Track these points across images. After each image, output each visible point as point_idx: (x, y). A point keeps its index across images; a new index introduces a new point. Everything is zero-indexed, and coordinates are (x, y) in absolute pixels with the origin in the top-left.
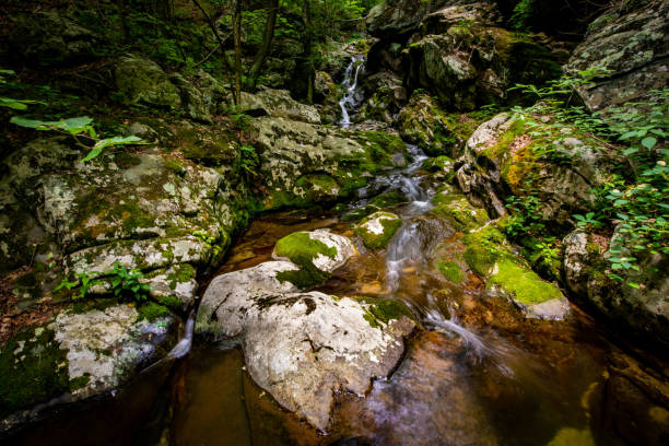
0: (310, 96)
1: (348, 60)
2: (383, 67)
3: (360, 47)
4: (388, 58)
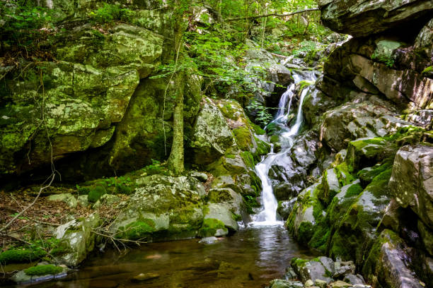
0: (178, 153)
1: (285, 80)
2: (359, 91)
3: (311, 60)
4: (368, 72)
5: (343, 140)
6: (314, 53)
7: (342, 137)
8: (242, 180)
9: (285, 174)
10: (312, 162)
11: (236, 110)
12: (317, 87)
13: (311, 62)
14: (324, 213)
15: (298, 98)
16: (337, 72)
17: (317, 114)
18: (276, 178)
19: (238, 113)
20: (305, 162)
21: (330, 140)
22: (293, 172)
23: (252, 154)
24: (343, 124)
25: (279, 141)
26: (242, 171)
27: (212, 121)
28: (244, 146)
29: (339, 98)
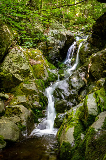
5: (102, 72)
6: (89, 28)
7: (102, 69)
8: (33, 99)
9: (63, 94)
10: (82, 87)
11: (38, 54)
12: (88, 41)
13: (87, 33)
14: (82, 136)
15: (77, 49)
16: (100, 30)
17: (87, 57)
18: (58, 97)
19: (39, 56)
20: (77, 86)
21: (94, 72)
22: (68, 93)
23: (44, 81)
24: (103, 60)
25: (63, 73)
26: (34, 92)
27: (16, 59)
28: (38, 76)
29: (101, 46)
